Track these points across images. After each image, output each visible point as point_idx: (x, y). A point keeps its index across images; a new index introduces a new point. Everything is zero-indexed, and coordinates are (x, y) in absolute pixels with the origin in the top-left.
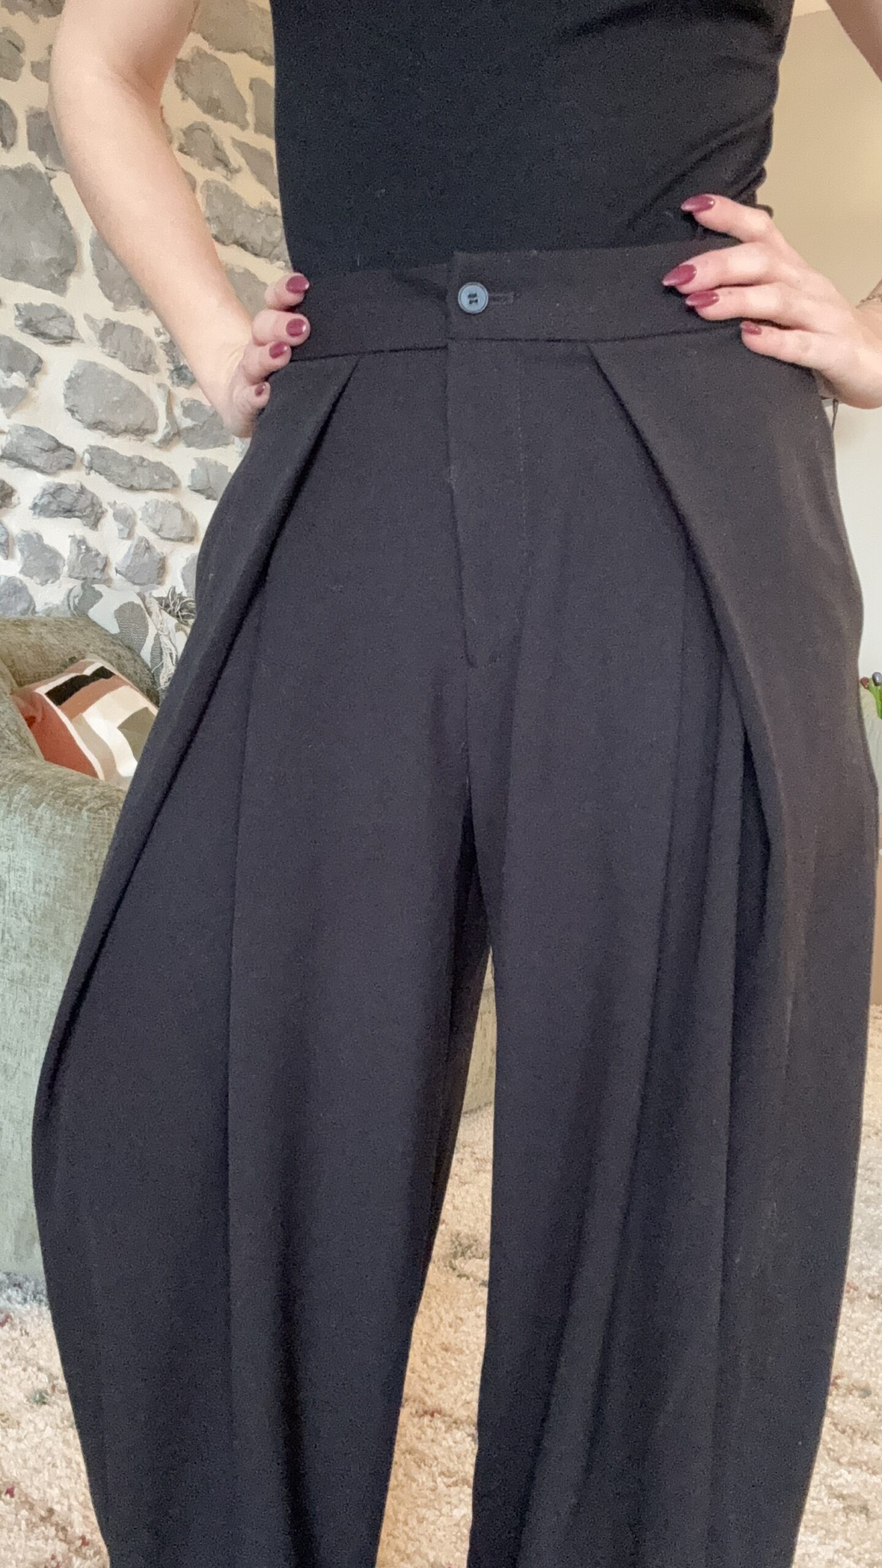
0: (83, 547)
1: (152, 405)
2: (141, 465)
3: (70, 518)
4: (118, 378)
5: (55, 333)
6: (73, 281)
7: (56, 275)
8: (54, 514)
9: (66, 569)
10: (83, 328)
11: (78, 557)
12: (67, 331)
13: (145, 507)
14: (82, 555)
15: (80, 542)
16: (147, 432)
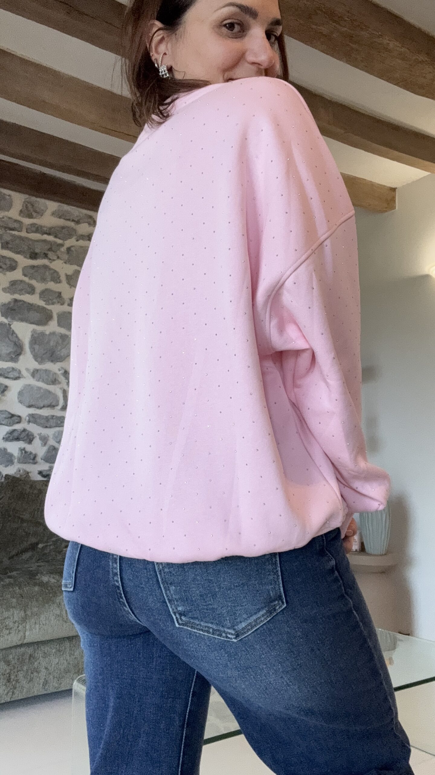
0: (23, 452)
1: (56, 396)
2: (52, 418)
3: (19, 441)
4: (39, 388)
5: (12, 376)
6: (21, 357)
7: (14, 356)
8: (12, 440)
9: (16, 460)
10: (24, 373)
11: (21, 456)
12: (18, 375)
13: (54, 434)
14: (23, 455)
15: (23, 450)
16: (54, 406)
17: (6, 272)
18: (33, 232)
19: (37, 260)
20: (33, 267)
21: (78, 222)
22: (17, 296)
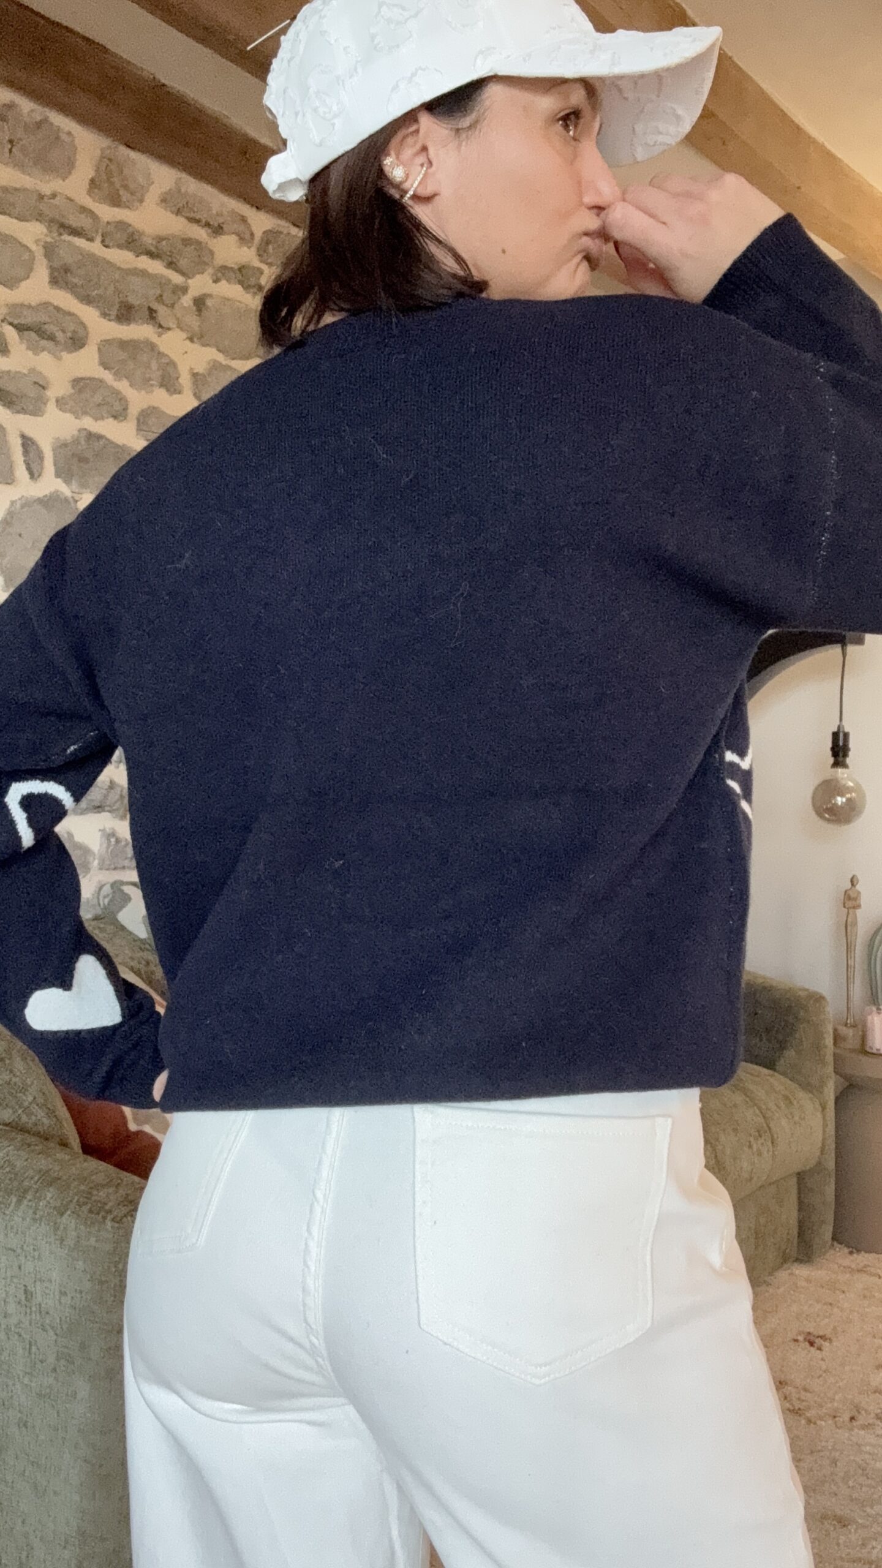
0: (113, 840)
3: (99, 812)
9: (96, 863)
11: (107, 851)
14: (111, 848)
15: (110, 835)
17: (62, 353)
18: (120, 247)
19: (129, 324)
20: (123, 344)
21: (218, 230)
22: (89, 423)
